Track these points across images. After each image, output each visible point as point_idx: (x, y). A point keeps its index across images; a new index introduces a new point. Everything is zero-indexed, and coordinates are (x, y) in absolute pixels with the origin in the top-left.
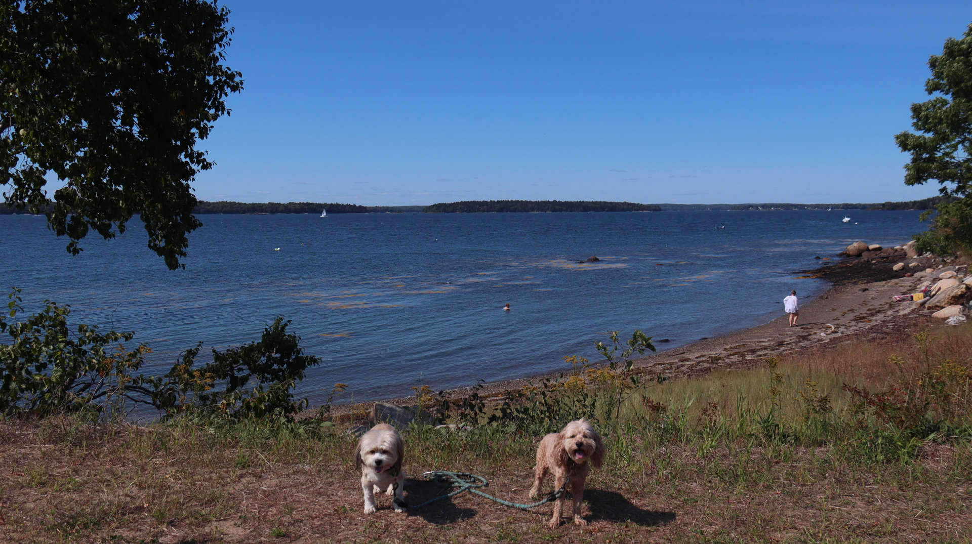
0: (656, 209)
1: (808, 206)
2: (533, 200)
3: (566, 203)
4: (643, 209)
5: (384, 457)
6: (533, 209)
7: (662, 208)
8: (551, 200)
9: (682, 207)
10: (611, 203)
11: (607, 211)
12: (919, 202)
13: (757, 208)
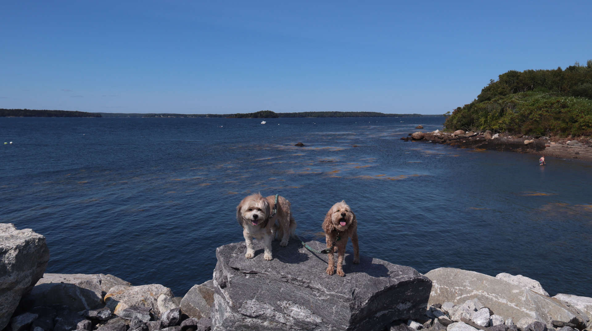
0: (98, 116)
1: (189, 115)
2: (8, 108)
3: (34, 111)
4: (89, 116)
5: (259, 213)
6: (9, 115)
7: (102, 115)
8: (23, 109)
9: (111, 115)
10: (67, 112)
11: (66, 117)
12: (253, 113)
13: (160, 116)
